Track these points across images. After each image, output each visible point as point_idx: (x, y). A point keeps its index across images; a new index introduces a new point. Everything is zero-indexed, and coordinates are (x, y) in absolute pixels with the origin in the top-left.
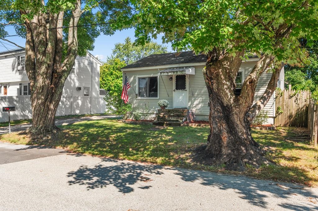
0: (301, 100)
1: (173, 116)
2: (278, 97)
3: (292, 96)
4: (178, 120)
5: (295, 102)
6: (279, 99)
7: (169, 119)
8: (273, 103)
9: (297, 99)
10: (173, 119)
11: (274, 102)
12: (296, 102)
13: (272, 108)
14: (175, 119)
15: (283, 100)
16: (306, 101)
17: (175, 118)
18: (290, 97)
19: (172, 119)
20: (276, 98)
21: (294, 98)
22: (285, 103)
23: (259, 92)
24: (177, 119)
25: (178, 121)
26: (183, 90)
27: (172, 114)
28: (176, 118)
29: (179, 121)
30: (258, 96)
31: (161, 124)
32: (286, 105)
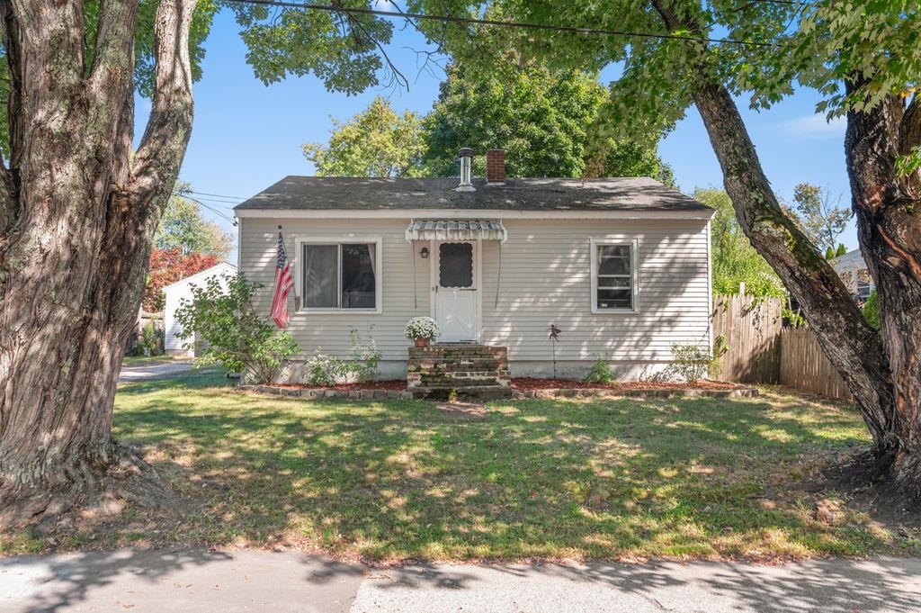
0: (765, 319)
1: (471, 367)
2: (719, 313)
3: (748, 311)
4: (494, 380)
5: (754, 324)
6: (721, 316)
7: (462, 378)
8: (709, 328)
9: (757, 317)
10: (476, 378)
11: (711, 325)
12: (756, 326)
13: (706, 338)
14: (483, 378)
15: (730, 320)
16: (774, 323)
17: (483, 375)
18: (745, 313)
19: (472, 378)
20: (713, 315)
21: (751, 316)
22: (733, 328)
23: (666, 309)
24: (492, 377)
25: (492, 382)
26: (463, 288)
27: (467, 363)
28: (488, 375)
29: (498, 384)
30: (664, 319)
31: (442, 396)
32: (734, 330)
